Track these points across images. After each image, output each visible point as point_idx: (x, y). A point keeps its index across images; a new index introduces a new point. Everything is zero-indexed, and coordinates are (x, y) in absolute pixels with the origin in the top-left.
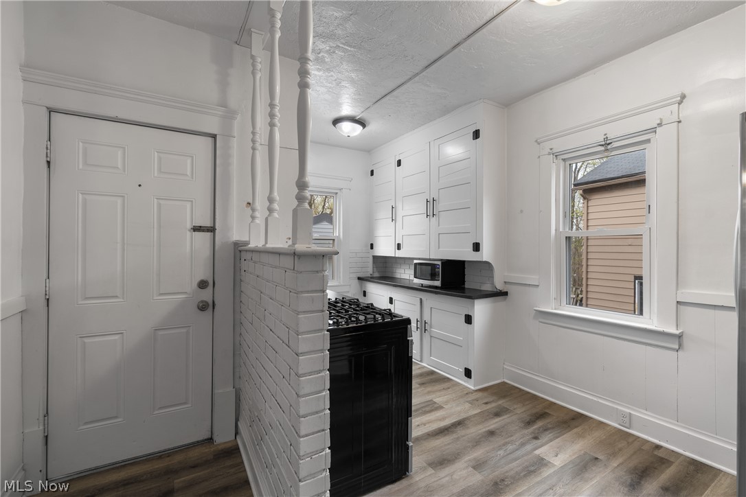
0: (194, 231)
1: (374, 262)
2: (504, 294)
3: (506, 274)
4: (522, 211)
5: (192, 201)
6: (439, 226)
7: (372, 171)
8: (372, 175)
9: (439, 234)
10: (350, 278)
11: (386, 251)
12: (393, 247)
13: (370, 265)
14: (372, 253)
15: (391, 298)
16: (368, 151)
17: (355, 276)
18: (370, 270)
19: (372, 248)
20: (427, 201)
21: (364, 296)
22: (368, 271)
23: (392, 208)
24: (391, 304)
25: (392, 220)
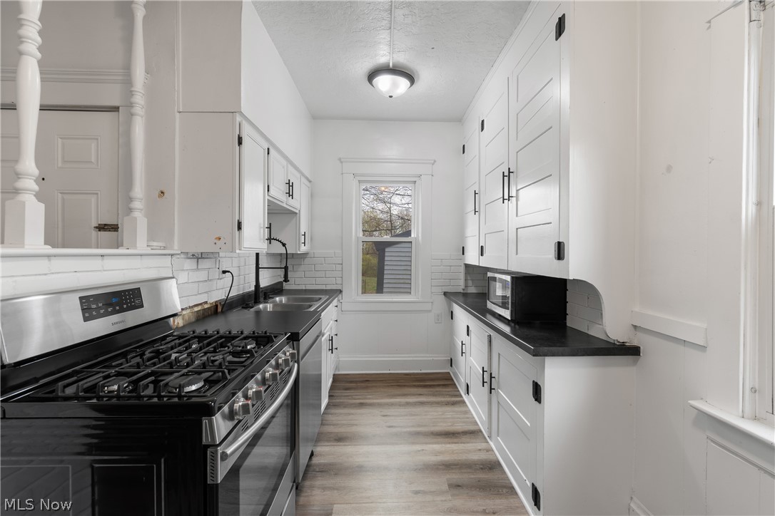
0: (100, 231)
1: (466, 274)
2: (634, 351)
3: (637, 309)
4: (669, 169)
5: (97, 194)
6: (517, 216)
7: (464, 146)
8: (464, 152)
9: (517, 229)
10: (432, 293)
11: (472, 258)
12: (477, 251)
13: (462, 276)
14: (464, 259)
15: (468, 326)
16: (459, 119)
17: (440, 290)
18: (462, 283)
19: (463, 254)
20: (504, 176)
21: (452, 318)
22: (459, 285)
23: (475, 194)
24: (468, 335)
25: (475, 212)
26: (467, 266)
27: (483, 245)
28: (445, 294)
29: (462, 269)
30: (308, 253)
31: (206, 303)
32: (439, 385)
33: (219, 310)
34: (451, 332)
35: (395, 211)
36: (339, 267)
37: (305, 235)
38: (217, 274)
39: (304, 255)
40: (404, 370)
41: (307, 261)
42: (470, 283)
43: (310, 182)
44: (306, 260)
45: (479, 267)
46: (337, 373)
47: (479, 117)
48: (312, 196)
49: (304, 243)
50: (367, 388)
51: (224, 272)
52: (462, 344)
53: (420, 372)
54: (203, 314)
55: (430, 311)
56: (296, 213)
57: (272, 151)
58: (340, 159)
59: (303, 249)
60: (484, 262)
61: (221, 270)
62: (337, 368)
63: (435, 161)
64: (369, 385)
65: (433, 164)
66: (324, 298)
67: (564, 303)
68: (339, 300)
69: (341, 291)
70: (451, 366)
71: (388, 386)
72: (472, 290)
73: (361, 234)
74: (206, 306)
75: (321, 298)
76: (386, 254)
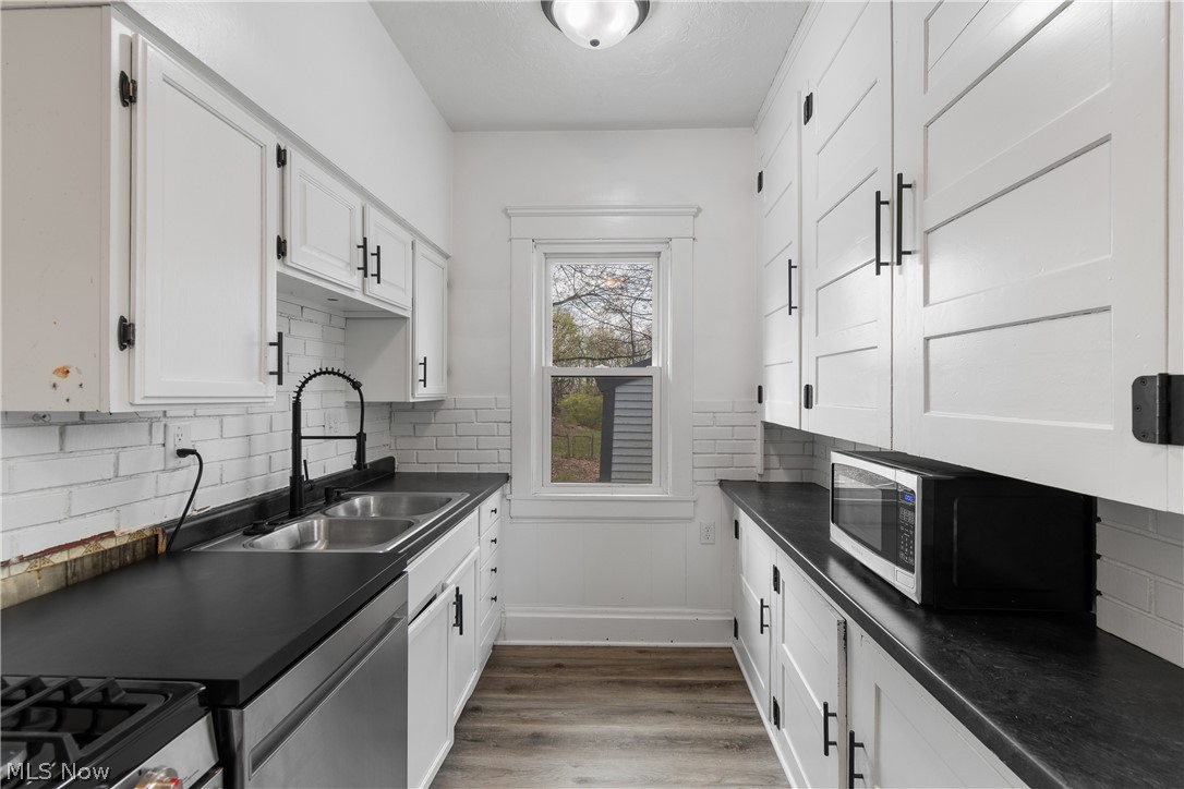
1: (766, 442)
6: (926, 302)
7: (761, 175)
8: (760, 187)
9: (927, 340)
10: (694, 482)
11: (782, 409)
12: (795, 397)
13: (758, 446)
14: (762, 412)
15: (776, 571)
16: (747, 119)
17: (711, 476)
18: (757, 461)
19: (760, 401)
20: (879, 203)
21: (737, 536)
22: (752, 465)
23: (790, 267)
24: (777, 589)
25: (791, 308)
26: (769, 428)
27: (812, 383)
28: (722, 483)
29: (758, 433)
30: (440, 402)
31: (111, 534)
32: (709, 685)
33: (162, 547)
34: (733, 567)
35: (639, 328)
36: (505, 428)
37: (425, 364)
38: (157, 457)
39: (433, 406)
40: (636, 639)
41: (441, 416)
42: (775, 461)
43: (447, 257)
44: (439, 414)
45: (800, 432)
46: (501, 642)
47: (800, 93)
48: (450, 285)
49: (425, 381)
50: (553, 687)
51: (182, 453)
52: (762, 606)
53: (669, 644)
54: (95, 566)
55: (691, 519)
56: (405, 318)
57: (294, 156)
58: (505, 211)
59: (422, 393)
60: (812, 423)
61: (172, 447)
62: (500, 633)
63: (699, 210)
64: (563, 678)
65: (695, 216)
66: (459, 498)
67: (1089, 558)
68: (504, 496)
69: (507, 478)
70: (736, 635)
71: (601, 683)
72: (779, 476)
73: (551, 364)
74: (108, 544)
75: (450, 500)
76: (617, 398)
